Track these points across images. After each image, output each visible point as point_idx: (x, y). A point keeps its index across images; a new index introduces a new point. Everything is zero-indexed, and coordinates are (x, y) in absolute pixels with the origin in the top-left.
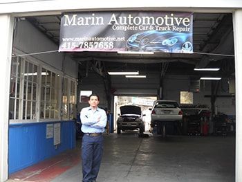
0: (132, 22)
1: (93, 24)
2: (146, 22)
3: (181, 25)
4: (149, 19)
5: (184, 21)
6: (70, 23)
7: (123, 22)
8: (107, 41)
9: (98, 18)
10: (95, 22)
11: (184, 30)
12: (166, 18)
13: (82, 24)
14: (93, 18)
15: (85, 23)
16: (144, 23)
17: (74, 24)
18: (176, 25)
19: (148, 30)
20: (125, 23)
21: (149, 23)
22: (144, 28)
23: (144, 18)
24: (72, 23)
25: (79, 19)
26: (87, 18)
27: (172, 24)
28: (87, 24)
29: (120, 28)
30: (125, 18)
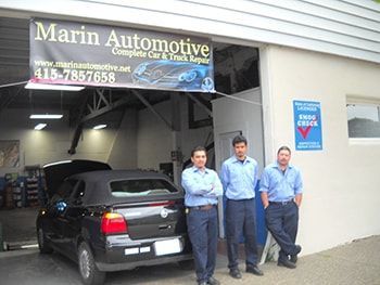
0: (139, 45)
1: (83, 42)
2: (158, 47)
3: (200, 55)
4: (160, 43)
5: (202, 50)
6: (45, 36)
7: (127, 44)
8: (105, 71)
9: (90, 34)
10: (87, 40)
11: (203, 61)
12: (182, 43)
13: (67, 40)
14: (83, 33)
15: (70, 38)
16: (155, 49)
17: (53, 39)
18: (193, 54)
19: (161, 58)
20: (130, 46)
21: (161, 50)
22: (156, 56)
23: (154, 41)
24: (49, 36)
25: (60, 32)
26: (73, 32)
27: (189, 53)
28: (73, 41)
29: (123, 52)
30: (129, 38)
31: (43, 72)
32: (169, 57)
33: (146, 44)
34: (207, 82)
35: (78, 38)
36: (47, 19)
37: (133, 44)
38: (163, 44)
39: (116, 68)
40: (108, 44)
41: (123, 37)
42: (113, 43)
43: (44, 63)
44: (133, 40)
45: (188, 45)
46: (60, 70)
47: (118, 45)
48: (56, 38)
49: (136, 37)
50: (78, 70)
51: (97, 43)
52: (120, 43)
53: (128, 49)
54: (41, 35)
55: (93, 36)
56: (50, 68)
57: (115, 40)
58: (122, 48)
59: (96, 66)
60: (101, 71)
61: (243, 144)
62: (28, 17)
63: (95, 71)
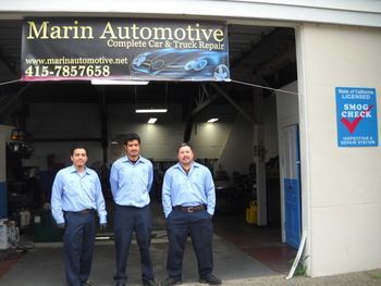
0: (138, 35)
1: (76, 37)
2: (160, 35)
3: (212, 40)
4: (163, 30)
5: (215, 35)
6: (37, 35)
7: (124, 34)
8: (99, 65)
9: (83, 28)
10: (80, 34)
11: (216, 47)
12: (190, 29)
13: (59, 36)
14: (76, 28)
15: (62, 34)
16: (156, 38)
17: (45, 37)
18: (203, 39)
19: (163, 47)
20: (127, 37)
21: (163, 38)
22: (156, 45)
23: (156, 30)
24: (41, 34)
25: (53, 29)
26: (66, 28)
27: (198, 39)
28: (66, 37)
29: (119, 44)
30: (127, 28)
31: (34, 70)
32: (173, 45)
33: (146, 33)
34: (221, 70)
35: (71, 33)
36: (39, 18)
37: (131, 34)
38: (167, 32)
39: (111, 61)
40: (103, 37)
41: (120, 28)
42: (108, 35)
43: (35, 61)
44: (131, 31)
45: (198, 30)
46: (51, 67)
47: (114, 37)
48: (48, 35)
49: (134, 28)
50: (70, 65)
51: (91, 37)
52: (117, 35)
53: (126, 40)
54: (33, 34)
55: (87, 31)
56: (41, 66)
57: (111, 31)
58: (119, 40)
59: (88, 60)
60: (94, 65)
61: (136, 142)
62: (21, 17)
63: (87, 65)
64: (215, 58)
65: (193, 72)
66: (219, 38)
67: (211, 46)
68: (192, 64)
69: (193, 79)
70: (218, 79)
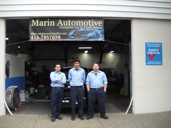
31: (34, 37)
32: (83, 28)
33: (73, 23)
34: (101, 36)
35: (47, 24)
36: (35, 19)
37: (68, 24)
38: (81, 23)
39: (61, 34)
40: (58, 25)
41: (64, 22)
42: (60, 24)
43: (34, 34)
44: (68, 23)
45: (93, 22)
46: (40, 36)
47: (62, 25)
48: (39, 24)
49: (69, 21)
50: (46, 35)
51: (54, 25)
52: (63, 24)
53: (66, 26)
54: (34, 24)
55: (52, 23)
56: (36, 35)
57: (61, 23)
58: (64, 26)
59: (53, 34)
60: (55, 35)
61: (78, 62)
62: (29, 18)
63: (52, 35)
64: (99, 32)
65: (91, 38)
66: (101, 24)
67: (97, 28)
68: (90, 34)
69: (90, 40)
70: (100, 40)
